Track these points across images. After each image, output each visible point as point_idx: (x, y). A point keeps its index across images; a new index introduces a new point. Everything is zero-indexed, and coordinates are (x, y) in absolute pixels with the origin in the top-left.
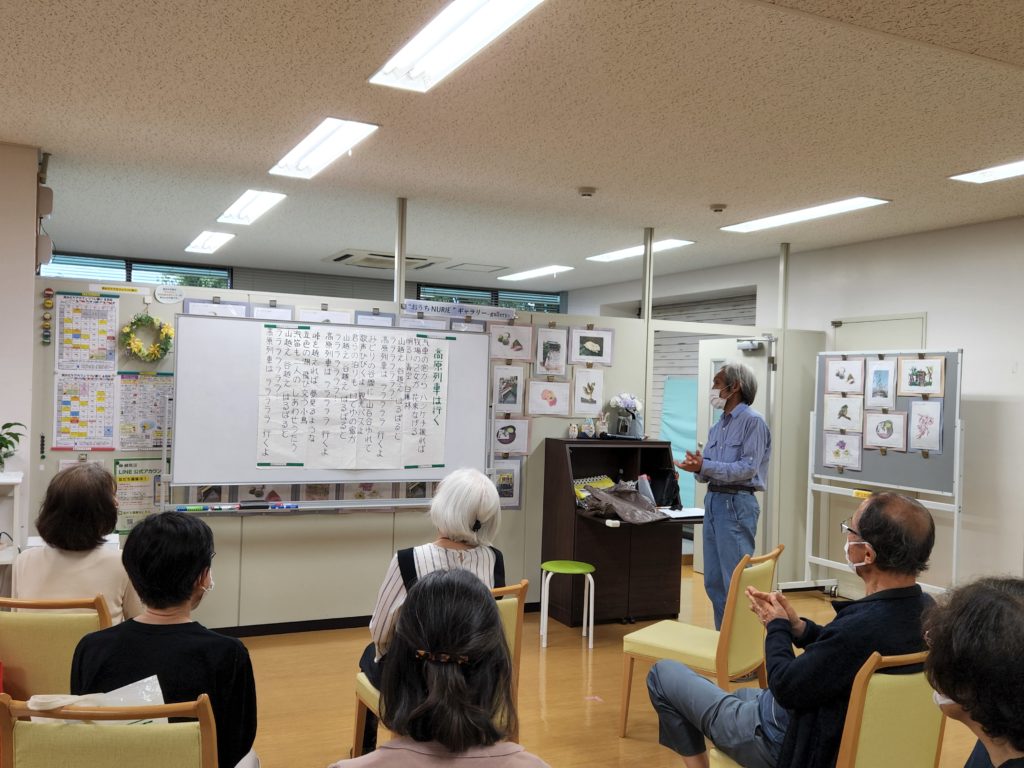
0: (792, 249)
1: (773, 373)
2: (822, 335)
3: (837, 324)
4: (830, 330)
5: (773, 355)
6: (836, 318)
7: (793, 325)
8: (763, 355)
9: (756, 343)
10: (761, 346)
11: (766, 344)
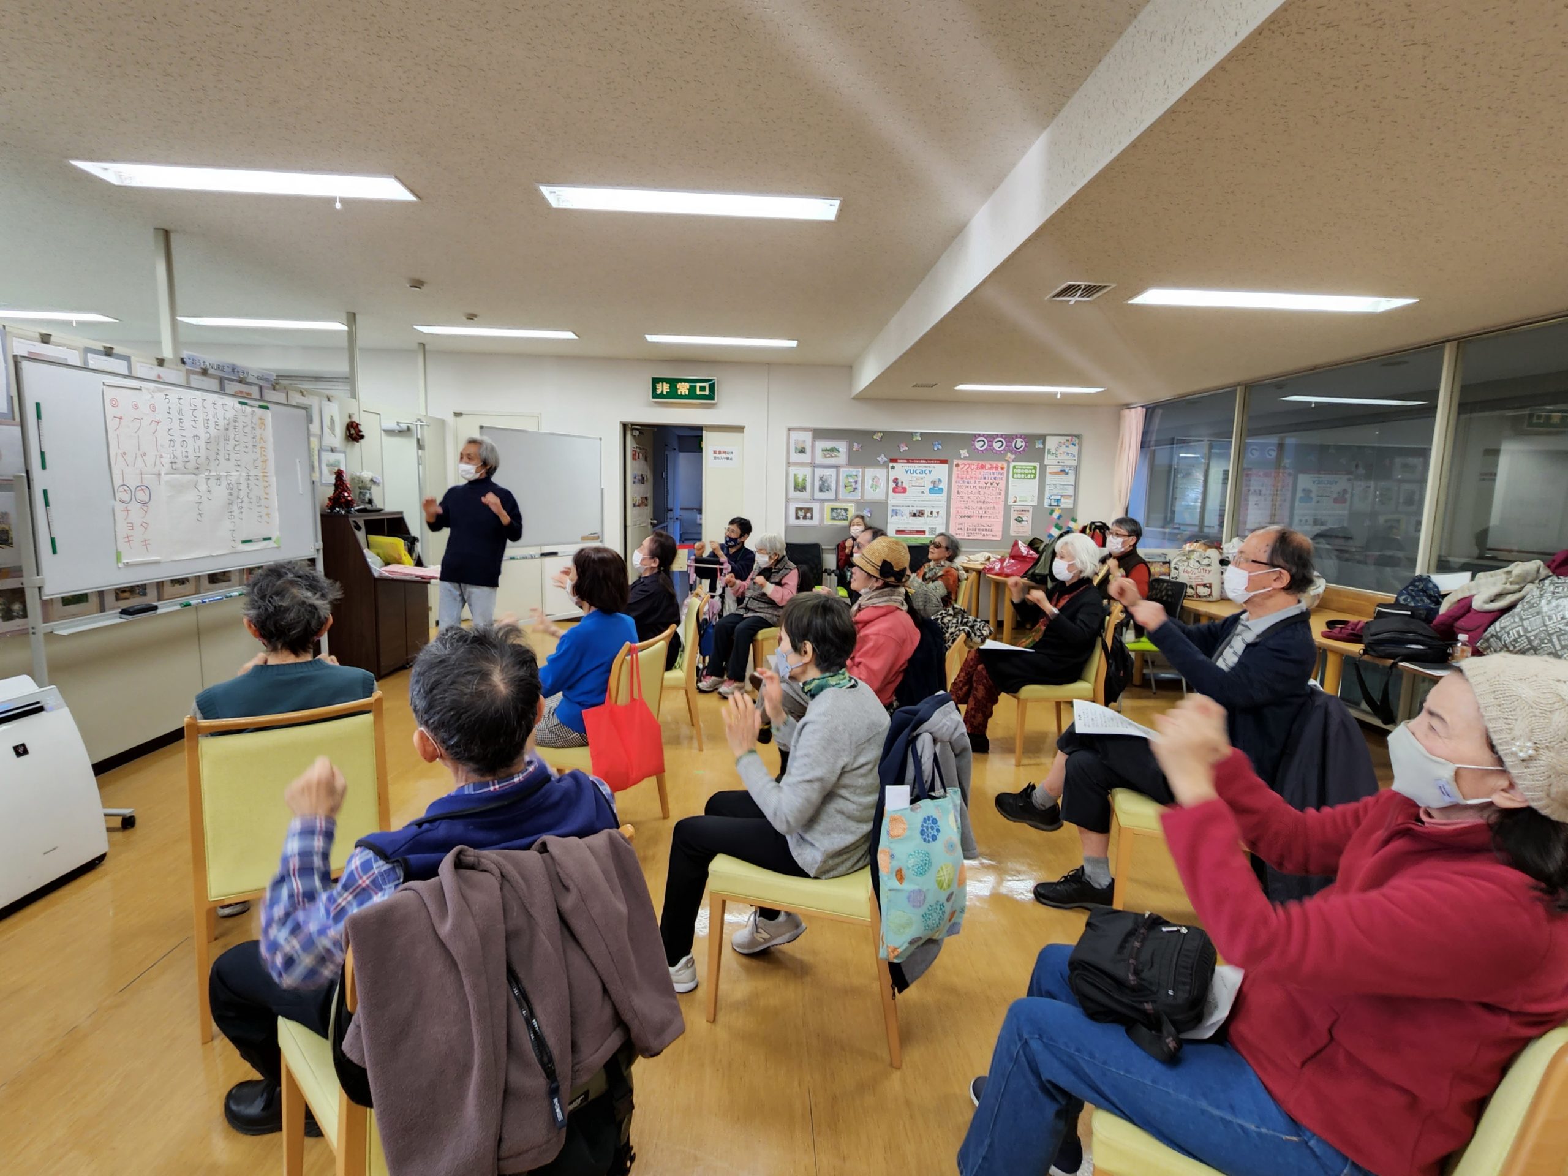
0: (427, 347)
1: (420, 451)
2: (442, 423)
3: (458, 415)
4: (450, 419)
5: (419, 437)
6: (458, 410)
7: (430, 414)
8: (411, 436)
9: (404, 426)
10: (409, 429)
11: (413, 427)
